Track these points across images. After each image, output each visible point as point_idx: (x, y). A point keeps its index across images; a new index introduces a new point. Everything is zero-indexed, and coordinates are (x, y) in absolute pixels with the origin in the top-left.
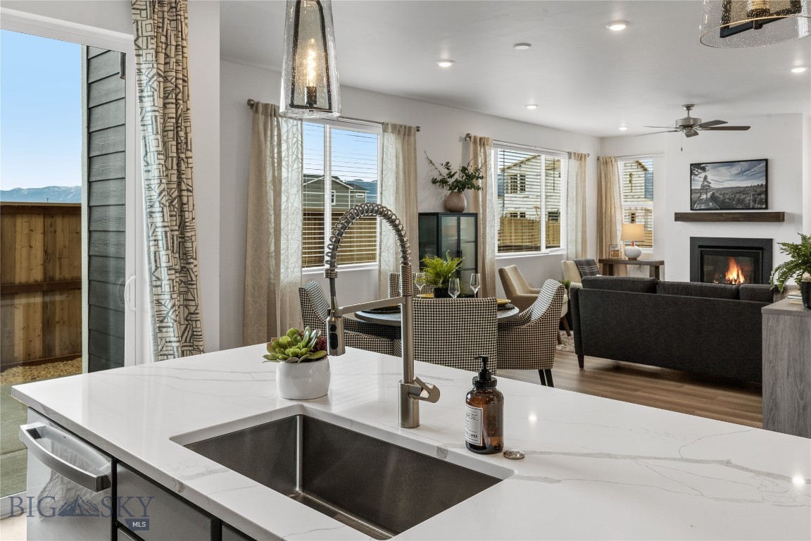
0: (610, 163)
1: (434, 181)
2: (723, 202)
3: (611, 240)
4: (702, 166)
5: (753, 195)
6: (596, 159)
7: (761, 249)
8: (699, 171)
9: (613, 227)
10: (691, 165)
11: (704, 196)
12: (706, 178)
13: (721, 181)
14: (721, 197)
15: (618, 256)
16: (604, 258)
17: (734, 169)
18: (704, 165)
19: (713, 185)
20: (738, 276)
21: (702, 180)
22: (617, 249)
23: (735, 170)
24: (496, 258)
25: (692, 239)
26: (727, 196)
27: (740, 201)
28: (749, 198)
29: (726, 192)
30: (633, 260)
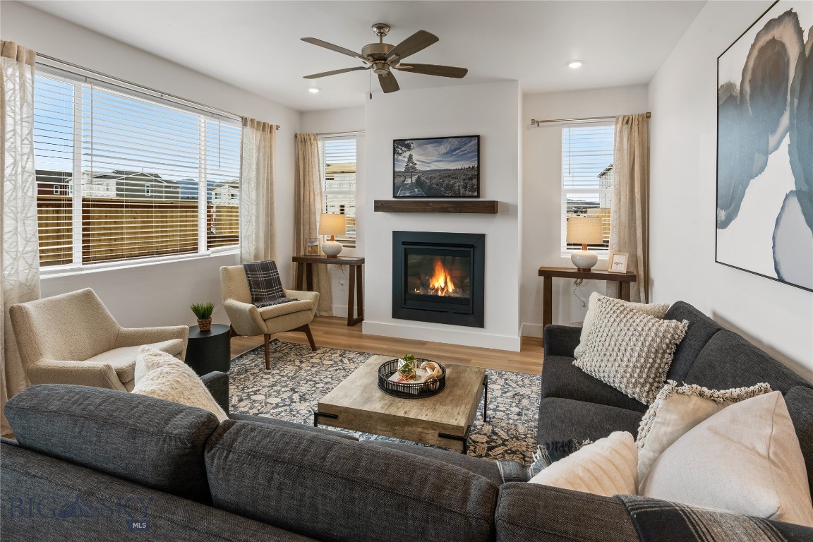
0: (308, 141)
2: (430, 187)
3: (310, 233)
4: (407, 142)
5: (464, 180)
6: (293, 136)
7: (472, 246)
8: (403, 148)
9: (313, 218)
10: (394, 141)
11: (409, 181)
12: (410, 157)
13: (427, 162)
14: (428, 181)
15: (317, 253)
16: (302, 253)
17: (442, 147)
18: (408, 142)
19: (419, 167)
20: (446, 283)
21: (406, 160)
22: (315, 244)
23: (444, 149)
25: (394, 233)
26: (434, 181)
27: (449, 187)
28: (458, 184)
29: (433, 175)
30: (333, 258)
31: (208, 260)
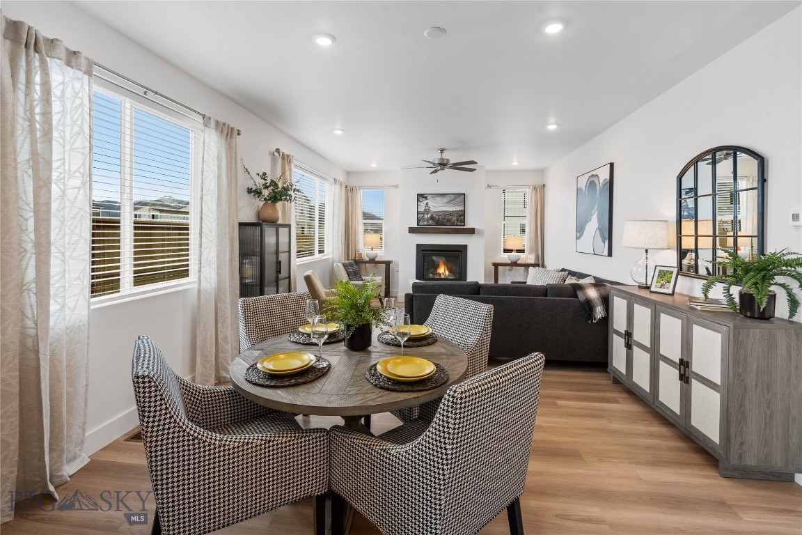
1: (250, 191)
2: (438, 220)
3: (355, 246)
5: (457, 217)
6: (346, 187)
7: (460, 251)
10: (418, 195)
11: (426, 216)
12: (427, 204)
13: (437, 206)
14: (437, 217)
15: (362, 257)
17: (445, 199)
18: (426, 195)
22: (360, 252)
25: (417, 245)
26: (441, 217)
27: (449, 220)
28: (454, 219)
30: (373, 261)
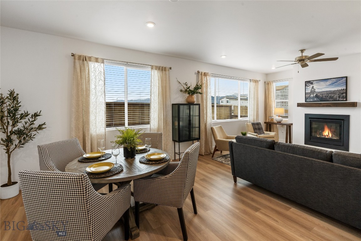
0: (270, 84)
1: (181, 91)
2: (322, 98)
3: (270, 114)
4: (311, 82)
5: (339, 94)
6: (264, 83)
7: (343, 120)
8: (310, 84)
9: (271, 109)
10: (306, 82)
11: (312, 96)
12: (313, 87)
13: (320, 88)
14: (321, 96)
15: (273, 121)
16: (267, 121)
17: (327, 82)
18: (312, 82)
19: (317, 90)
21: (311, 88)
22: (272, 118)
23: (329, 83)
24: (213, 122)
25: (306, 114)
26: (324, 95)
27: (331, 97)
28: (336, 96)
29: (324, 93)
30: (279, 123)
31: (241, 121)
